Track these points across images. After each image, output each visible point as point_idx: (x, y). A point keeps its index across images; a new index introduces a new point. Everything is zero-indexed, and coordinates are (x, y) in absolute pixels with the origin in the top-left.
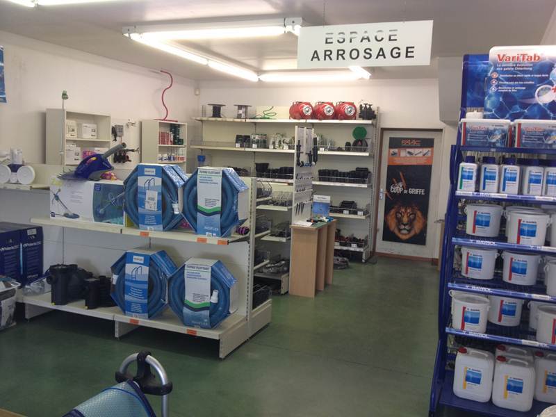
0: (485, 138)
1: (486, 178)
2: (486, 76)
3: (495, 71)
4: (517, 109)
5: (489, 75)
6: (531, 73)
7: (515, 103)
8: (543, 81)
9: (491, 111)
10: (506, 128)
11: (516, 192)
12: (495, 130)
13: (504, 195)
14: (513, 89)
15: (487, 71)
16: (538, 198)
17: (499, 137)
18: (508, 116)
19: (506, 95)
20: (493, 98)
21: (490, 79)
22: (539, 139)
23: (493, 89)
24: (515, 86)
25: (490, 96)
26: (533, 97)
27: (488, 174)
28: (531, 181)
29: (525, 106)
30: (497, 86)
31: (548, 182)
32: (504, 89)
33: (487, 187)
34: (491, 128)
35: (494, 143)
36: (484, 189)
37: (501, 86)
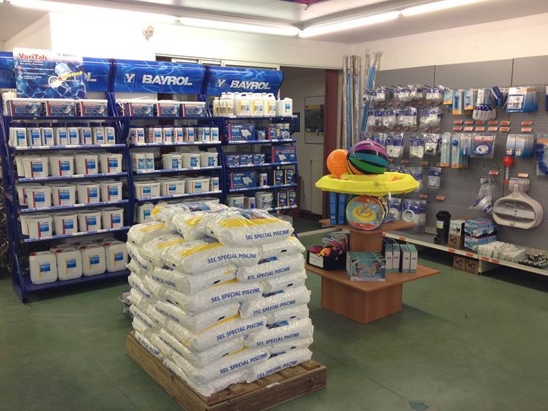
0: (27, 111)
1: (33, 137)
2: (14, 67)
3: (19, 65)
4: (40, 91)
5: (15, 67)
6: (42, 67)
7: (37, 87)
8: (52, 73)
9: (22, 92)
10: (39, 104)
11: (53, 144)
12: (32, 105)
13: (47, 147)
14: (34, 77)
15: (14, 65)
16: (67, 146)
17: (36, 109)
18: (34, 95)
19: (30, 81)
20: (22, 83)
21: (17, 70)
22: (61, 111)
23: (20, 77)
24: (35, 76)
25: (19, 82)
26: (47, 83)
27: (35, 134)
28: (61, 137)
29: (43, 89)
30: (23, 75)
31: (71, 136)
32: (28, 78)
33: (35, 143)
34: (30, 104)
35: (33, 114)
36: (33, 144)
37: (25, 75)
